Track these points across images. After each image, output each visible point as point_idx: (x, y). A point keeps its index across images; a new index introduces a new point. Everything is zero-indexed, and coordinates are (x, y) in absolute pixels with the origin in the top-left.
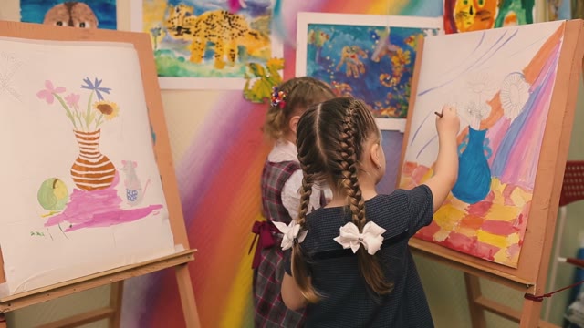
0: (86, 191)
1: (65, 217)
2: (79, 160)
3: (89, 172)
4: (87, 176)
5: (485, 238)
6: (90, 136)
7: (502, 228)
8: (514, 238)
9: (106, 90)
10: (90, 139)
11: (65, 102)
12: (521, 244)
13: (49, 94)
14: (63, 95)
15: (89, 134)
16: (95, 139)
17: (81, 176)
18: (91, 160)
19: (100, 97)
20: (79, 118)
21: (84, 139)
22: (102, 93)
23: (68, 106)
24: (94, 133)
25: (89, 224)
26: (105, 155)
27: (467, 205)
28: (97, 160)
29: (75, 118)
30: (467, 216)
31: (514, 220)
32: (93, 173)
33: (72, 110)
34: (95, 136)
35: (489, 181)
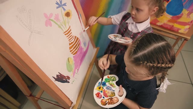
0: (76, 54)
1: (76, 68)
2: (70, 45)
3: (74, 46)
4: (74, 48)
5: (176, 26)
6: (68, 31)
7: (184, 24)
8: (188, 27)
9: (65, 5)
10: (69, 32)
11: (55, 21)
13: (48, 23)
14: (53, 18)
15: (68, 30)
16: (70, 31)
17: (73, 50)
18: (72, 41)
19: (64, 9)
20: (62, 26)
21: (67, 34)
23: (57, 22)
24: (69, 29)
25: (80, 64)
26: (74, 35)
27: (171, 16)
28: (74, 40)
29: (62, 27)
30: (170, 19)
31: (189, 22)
32: (75, 45)
33: (59, 23)
34: (70, 30)
35: (182, 10)
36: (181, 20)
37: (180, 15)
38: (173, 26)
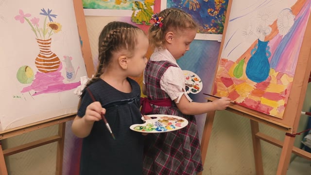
0: (44, 74)
1: (32, 87)
2: (40, 56)
3: (46, 63)
4: (44, 64)
5: (265, 102)
6: (45, 42)
7: (275, 97)
8: (282, 102)
9: (54, 16)
10: (45, 44)
11: (31, 22)
12: (285, 105)
13: (21, 17)
14: (29, 18)
15: (45, 41)
16: (48, 44)
17: (41, 64)
18: (46, 56)
19: (51, 20)
20: (39, 32)
21: (42, 43)
22: (52, 17)
23: (33, 25)
24: (48, 40)
25: (46, 91)
26: (54, 52)
27: (255, 83)
28: (50, 56)
29: (37, 32)
30: (255, 89)
31: (282, 92)
32: (48, 63)
33: (35, 27)
34: (49, 42)
35: (268, 71)
36: (269, 90)
37: (267, 81)
38: (259, 103)
